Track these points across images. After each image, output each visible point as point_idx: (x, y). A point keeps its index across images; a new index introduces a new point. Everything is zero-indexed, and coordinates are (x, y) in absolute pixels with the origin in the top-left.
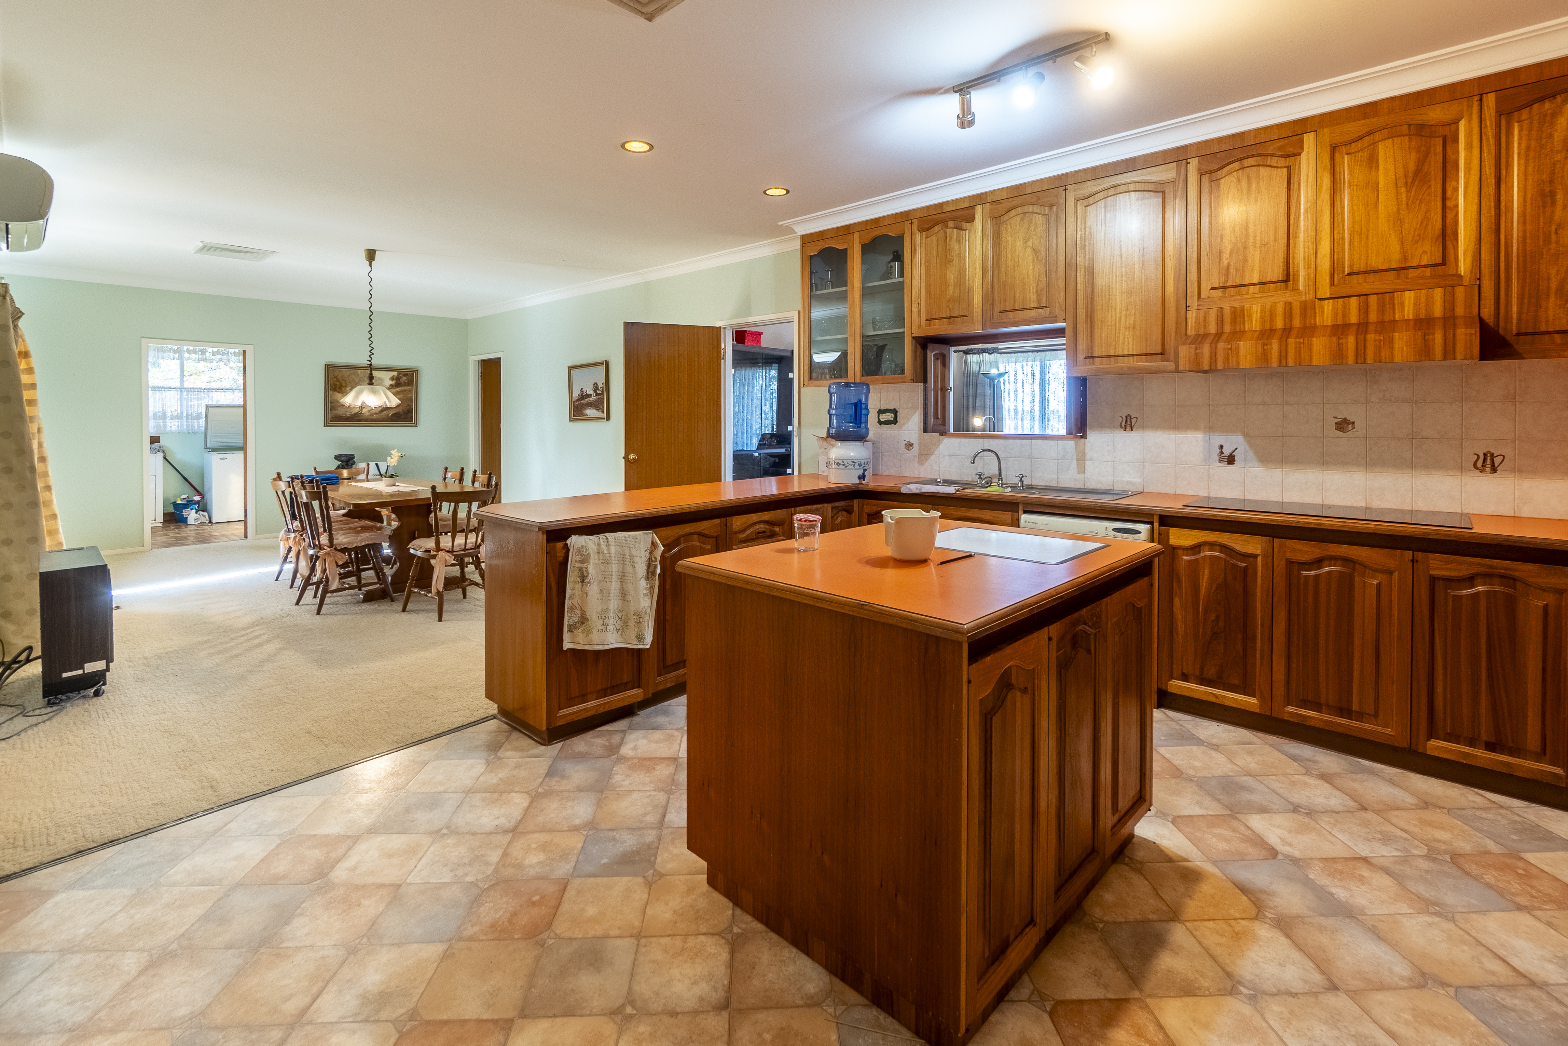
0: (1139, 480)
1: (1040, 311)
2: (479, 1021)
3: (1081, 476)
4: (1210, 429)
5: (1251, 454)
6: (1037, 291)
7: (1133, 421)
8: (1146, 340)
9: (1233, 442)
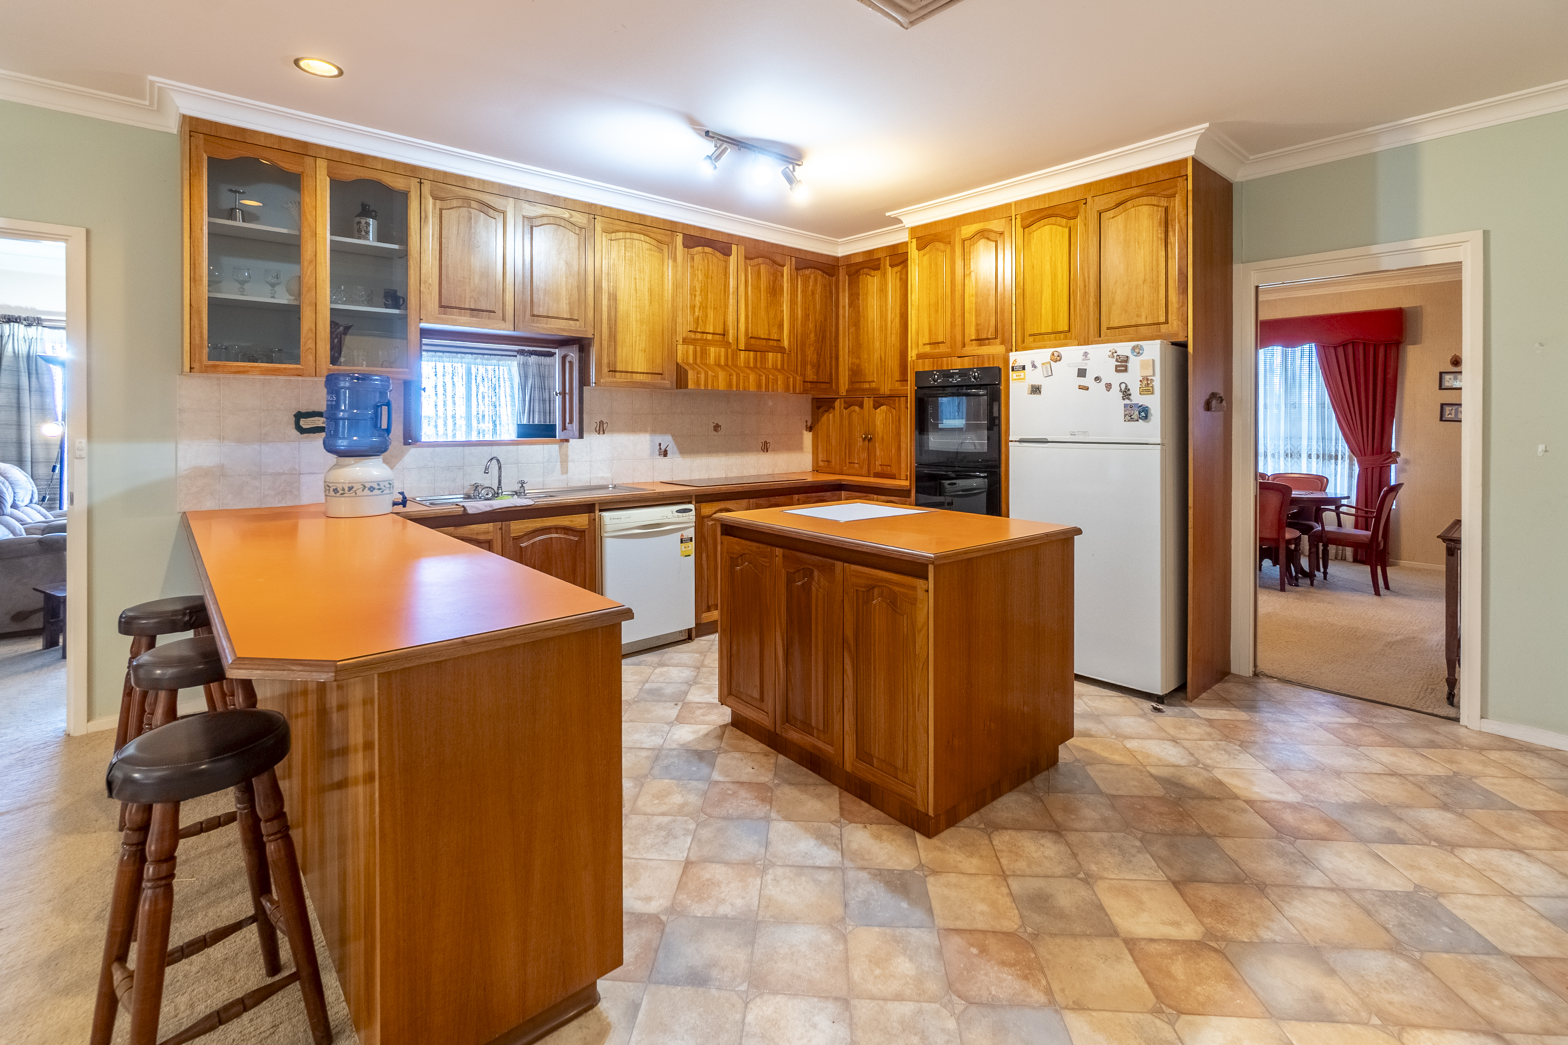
0: (609, 475)
1: (571, 322)
2: (1136, 961)
3: (564, 477)
4: (654, 431)
5: (675, 449)
6: (570, 303)
7: (605, 426)
8: (653, 362)
9: (667, 440)
